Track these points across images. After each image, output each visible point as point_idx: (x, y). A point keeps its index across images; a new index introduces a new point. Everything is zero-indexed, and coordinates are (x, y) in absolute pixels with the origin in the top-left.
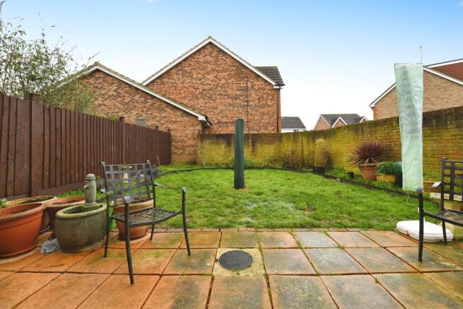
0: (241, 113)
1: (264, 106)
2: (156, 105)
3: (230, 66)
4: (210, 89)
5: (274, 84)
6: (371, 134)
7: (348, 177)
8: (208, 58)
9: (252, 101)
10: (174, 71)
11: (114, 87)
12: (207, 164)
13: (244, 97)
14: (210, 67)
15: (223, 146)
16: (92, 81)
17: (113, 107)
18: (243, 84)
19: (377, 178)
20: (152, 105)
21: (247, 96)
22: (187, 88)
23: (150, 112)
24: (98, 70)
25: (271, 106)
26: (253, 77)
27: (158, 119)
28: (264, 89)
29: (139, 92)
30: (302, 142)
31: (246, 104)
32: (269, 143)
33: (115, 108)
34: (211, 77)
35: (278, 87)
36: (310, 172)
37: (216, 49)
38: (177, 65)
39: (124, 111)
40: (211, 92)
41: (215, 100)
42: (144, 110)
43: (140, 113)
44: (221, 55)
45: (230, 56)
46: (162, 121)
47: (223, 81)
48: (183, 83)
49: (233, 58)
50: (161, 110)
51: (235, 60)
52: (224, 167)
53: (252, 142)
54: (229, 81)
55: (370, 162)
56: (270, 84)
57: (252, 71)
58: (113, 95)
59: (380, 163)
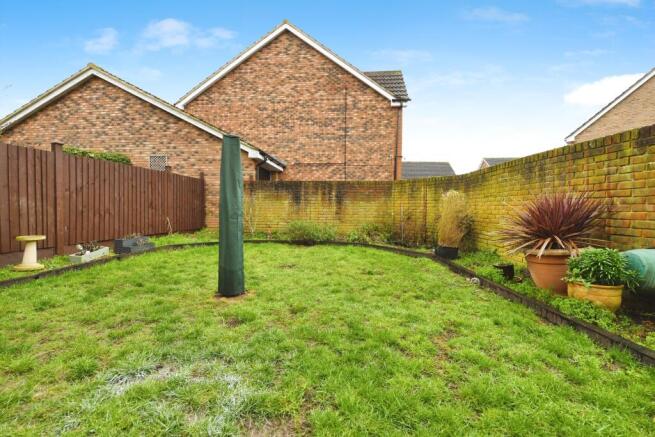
0: (333, 150)
1: (372, 137)
2: (183, 133)
3: (318, 69)
4: (285, 109)
5: (391, 98)
6: (563, 179)
7: (498, 276)
8: (284, 58)
9: (353, 128)
10: (228, 80)
11: (119, 104)
12: (258, 234)
13: (339, 122)
14: (285, 73)
15: (286, 203)
16: (86, 94)
17: (117, 137)
18: (339, 100)
19: (570, 289)
20: (176, 133)
21: (345, 121)
22: (248, 108)
23: (172, 145)
24: (94, 78)
25: (385, 137)
26: (355, 88)
27: (185, 156)
28: (374, 108)
29: (157, 111)
30: (425, 197)
31: (342, 133)
32: (368, 199)
33: (120, 139)
34: (287, 89)
35: (398, 104)
36: (428, 256)
37: (296, 42)
38: (233, 71)
39: (134, 144)
40: (287, 115)
41: (291, 128)
42: (165, 140)
43: (159, 146)
44: (303, 52)
45: (317, 51)
46: (192, 160)
47: (306, 96)
48: (241, 100)
49: (322, 55)
50: (189, 141)
51: (327, 58)
52: (284, 238)
53: (337, 196)
54: (317, 95)
55: (555, 245)
56: (385, 99)
57: (354, 77)
58: (117, 117)
59: (582, 251)
